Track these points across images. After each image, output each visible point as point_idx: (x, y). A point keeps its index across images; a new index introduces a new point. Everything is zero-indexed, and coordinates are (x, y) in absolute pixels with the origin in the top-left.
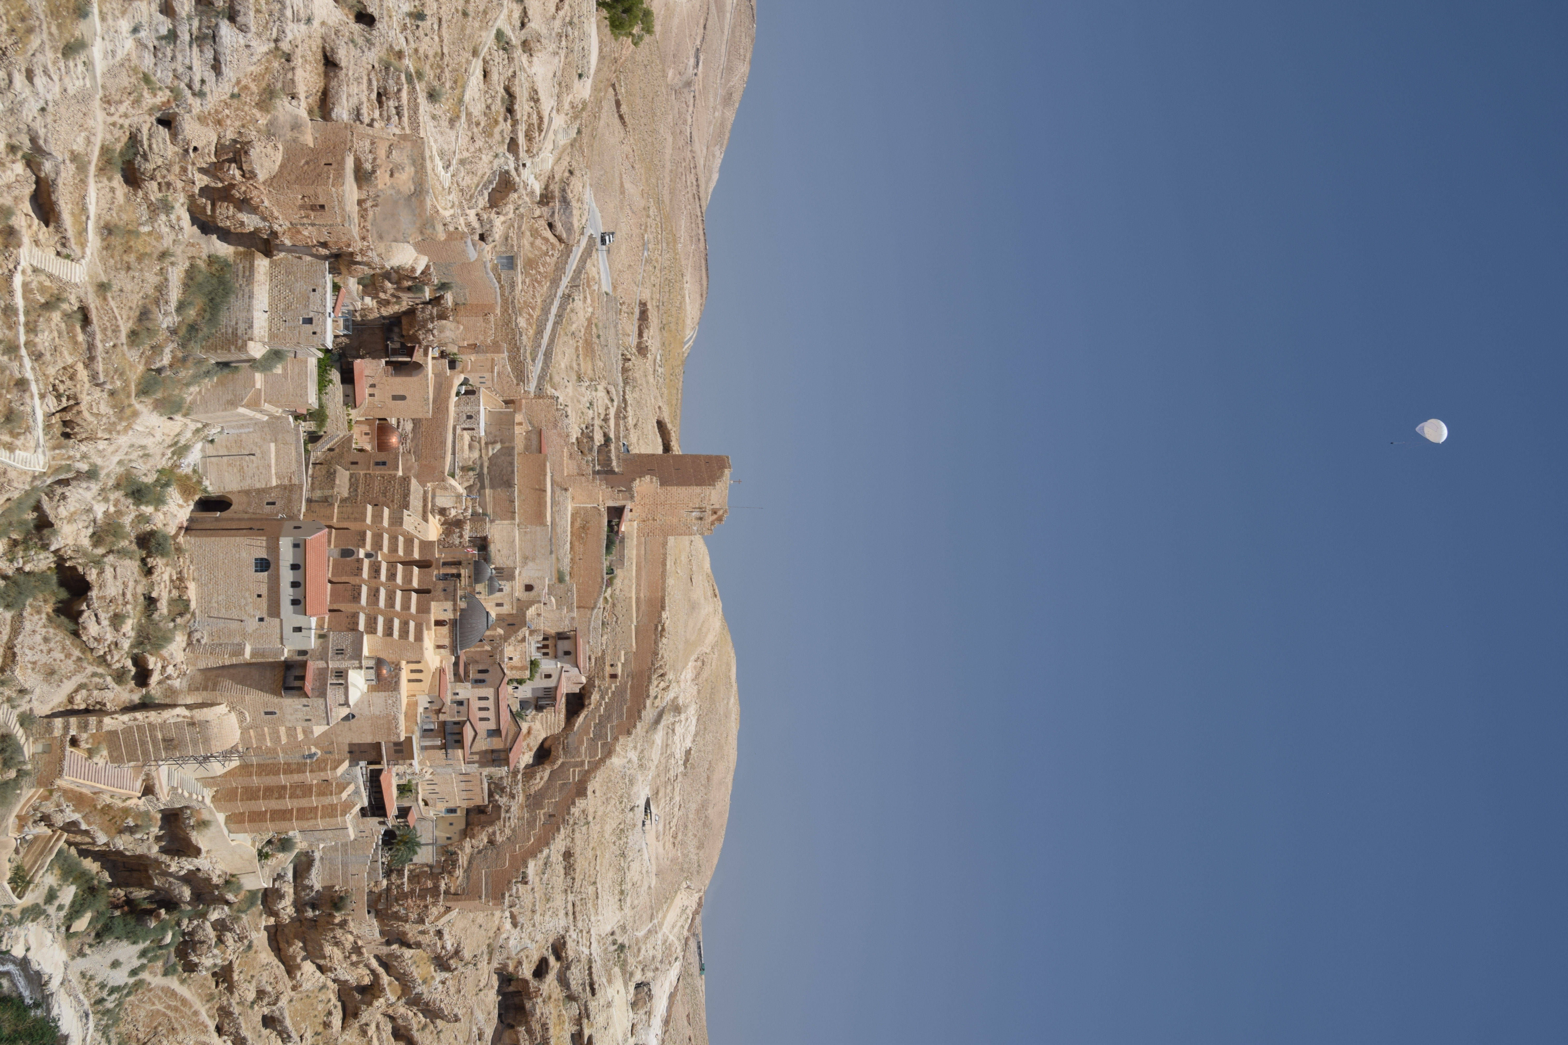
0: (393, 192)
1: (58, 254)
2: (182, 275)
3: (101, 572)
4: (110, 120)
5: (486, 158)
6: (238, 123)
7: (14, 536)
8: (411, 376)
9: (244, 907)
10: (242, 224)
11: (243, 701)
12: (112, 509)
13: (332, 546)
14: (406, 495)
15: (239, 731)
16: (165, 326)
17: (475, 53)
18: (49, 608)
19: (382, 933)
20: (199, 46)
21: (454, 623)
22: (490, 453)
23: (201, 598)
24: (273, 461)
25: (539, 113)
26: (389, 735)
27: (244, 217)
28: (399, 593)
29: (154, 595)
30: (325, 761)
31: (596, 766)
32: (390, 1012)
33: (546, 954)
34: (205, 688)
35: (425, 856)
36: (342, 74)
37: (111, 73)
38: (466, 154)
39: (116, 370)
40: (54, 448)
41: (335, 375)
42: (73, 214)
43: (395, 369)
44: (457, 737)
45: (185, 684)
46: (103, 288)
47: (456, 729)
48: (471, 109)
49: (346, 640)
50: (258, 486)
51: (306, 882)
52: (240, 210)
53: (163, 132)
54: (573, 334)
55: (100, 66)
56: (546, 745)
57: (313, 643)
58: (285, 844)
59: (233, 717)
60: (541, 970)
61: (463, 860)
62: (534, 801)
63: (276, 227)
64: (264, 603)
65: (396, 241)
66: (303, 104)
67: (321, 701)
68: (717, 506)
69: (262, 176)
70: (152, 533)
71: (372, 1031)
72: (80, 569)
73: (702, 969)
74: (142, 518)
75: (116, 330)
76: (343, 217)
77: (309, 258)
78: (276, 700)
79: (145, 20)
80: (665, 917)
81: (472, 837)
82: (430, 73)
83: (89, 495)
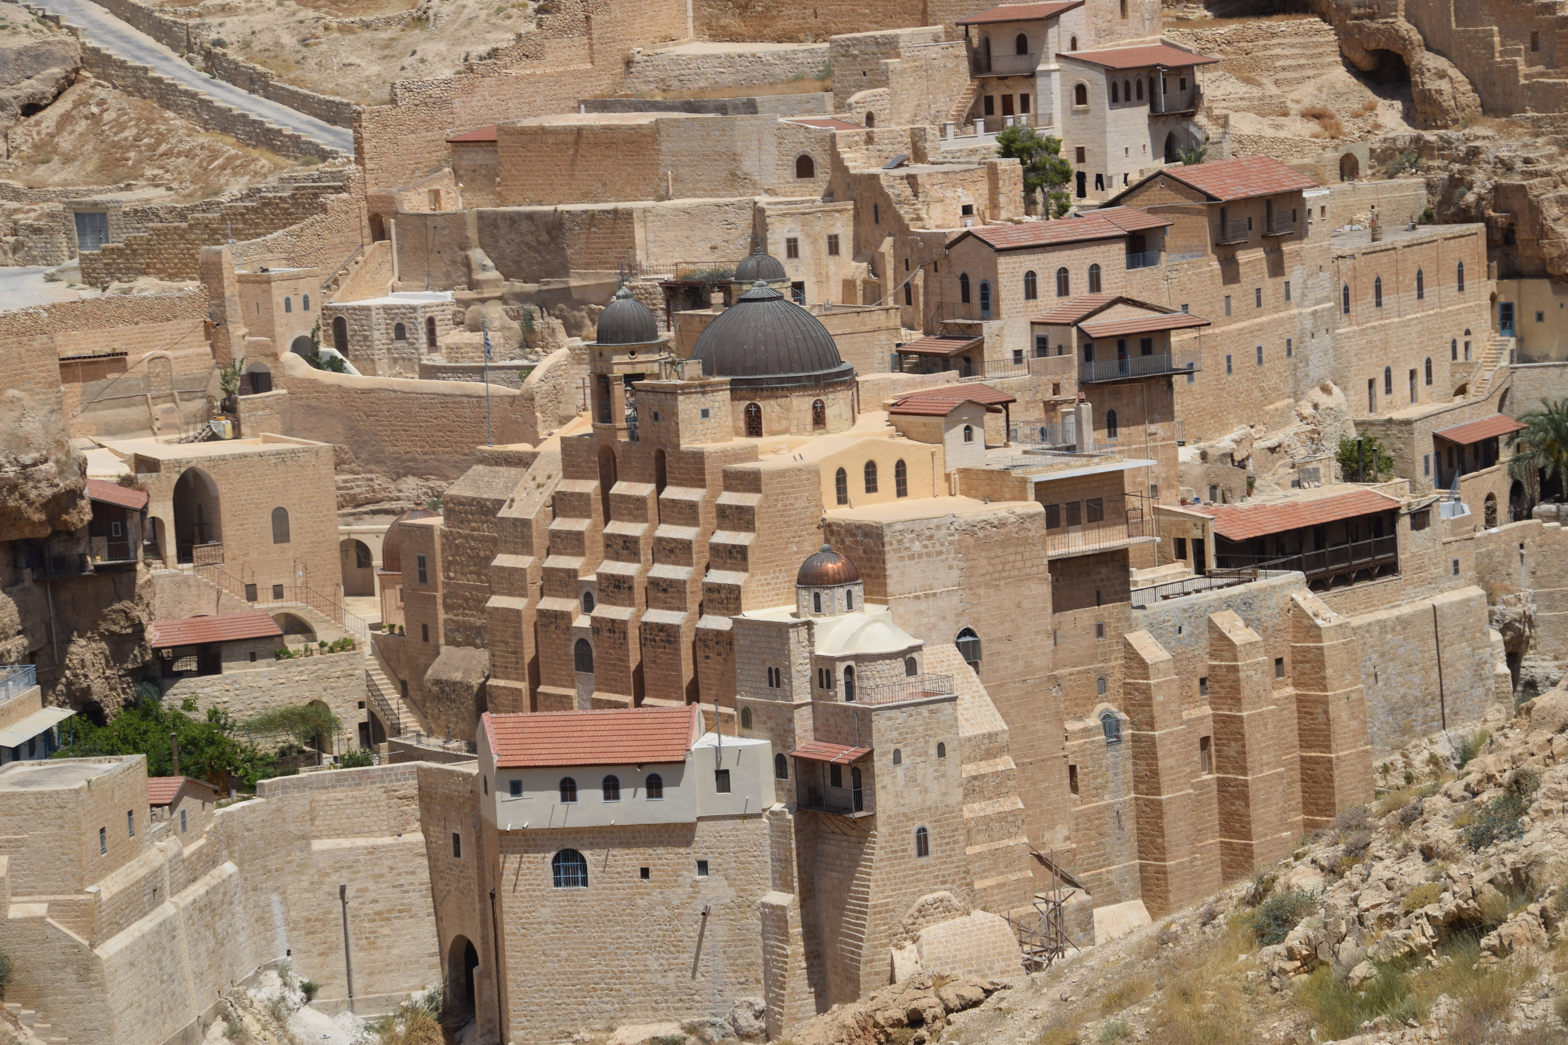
8: (217, 499)
11: (886, 909)
13: (571, 692)
14: (479, 507)
15: (978, 915)
21: (749, 390)
22: (495, 274)
24: (361, 842)
26: (1025, 542)
28: (664, 530)
30: (1129, 690)
41: (178, 693)
43: (204, 540)
44: (1134, 350)
49: (751, 662)
50: (423, 876)
54: (304, 42)
56: (1366, 63)
57: (757, 743)
59: (933, 931)
62: (1495, 93)
64: (658, 861)
67: (879, 723)
78: (882, 830)
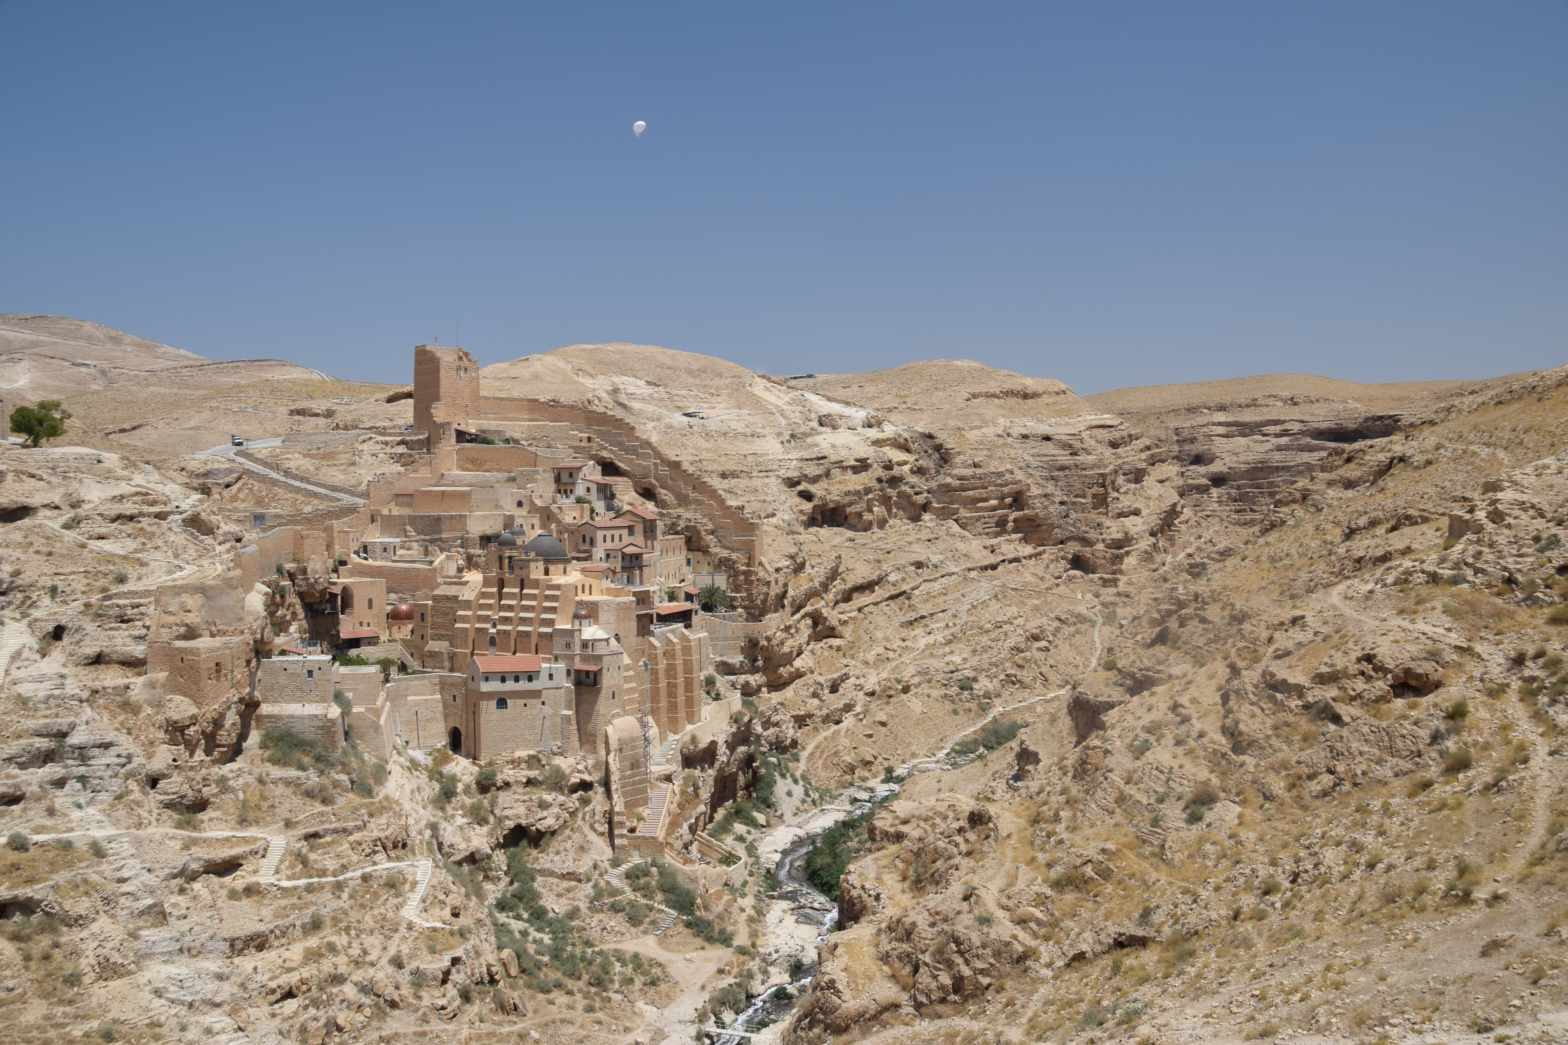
0: (203, 610)
1: (263, 856)
2: (276, 767)
3: (507, 818)
4: (154, 823)
5: (172, 537)
6: (152, 729)
7: (481, 878)
8: (352, 595)
9: (753, 709)
10: (233, 724)
11: (604, 715)
12: (460, 812)
13: (487, 653)
14: (447, 598)
15: (626, 717)
16: (317, 779)
17: (83, 546)
18: (535, 852)
19: (776, 611)
20: (89, 759)
21: (547, 561)
22: (414, 534)
23: (527, 747)
24: (422, 698)
25: (133, 495)
26: (630, 609)
27: (228, 723)
28: (524, 603)
29: (524, 780)
30: (650, 655)
31: (657, 454)
32: (832, 604)
33: (795, 492)
34: (595, 742)
35: (721, 581)
36: (107, 651)
37: (116, 823)
38: (170, 553)
39: (353, 813)
40: (414, 854)
41: (353, 652)
42: (231, 847)
43: (347, 608)
44: (634, 558)
45: (591, 756)
46: (289, 824)
47: (627, 559)
48: (131, 549)
49: (559, 642)
50: (441, 708)
51: (738, 666)
52: (223, 726)
53: (161, 784)
54: (316, 469)
55: (111, 831)
56: (641, 491)
57: (561, 666)
58: (710, 682)
59: (616, 721)
60: (807, 496)
61: (725, 553)
62: (683, 501)
63: (235, 699)
64: (530, 702)
65: (243, 608)
66: (133, 680)
67: (605, 659)
68: (456, 357)
69: (194, 710)
70: (478, 783)
71: (844, 617)
72: (505, 832)
73: (810, 376)
74: (467, 791)
75: (322, 814)
76: (225, 648)
77: (259, 673)
78: (603, 692)
79: (71, 800)
80: (771, 404)
81: (708, 547)
82: (102, 582)
83: (450, 829)
